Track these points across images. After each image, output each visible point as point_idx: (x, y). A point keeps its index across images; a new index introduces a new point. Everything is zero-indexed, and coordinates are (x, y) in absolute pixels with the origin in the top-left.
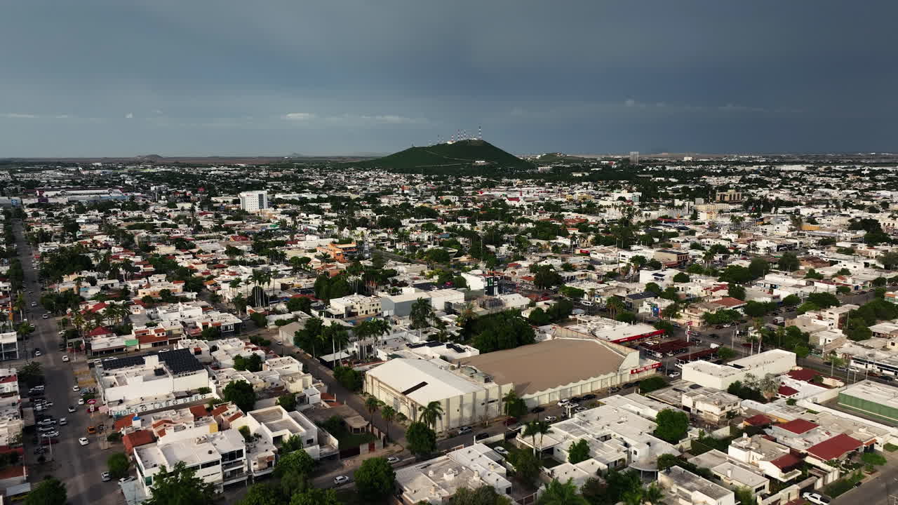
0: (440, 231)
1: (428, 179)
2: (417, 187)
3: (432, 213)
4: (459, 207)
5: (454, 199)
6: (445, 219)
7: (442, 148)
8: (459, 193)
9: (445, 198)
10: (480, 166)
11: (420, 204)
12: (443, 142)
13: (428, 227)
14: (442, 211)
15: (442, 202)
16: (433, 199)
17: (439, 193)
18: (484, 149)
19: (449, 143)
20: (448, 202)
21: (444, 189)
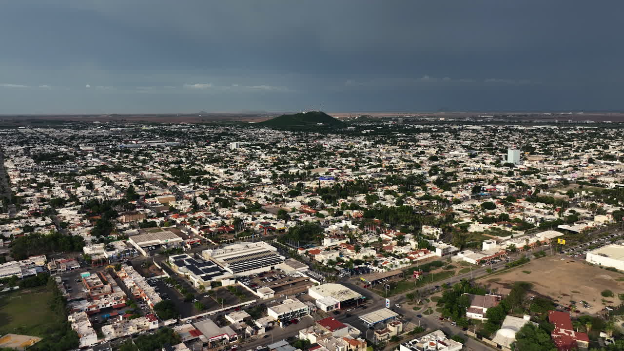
0: (299, 154)
1: (294, 135)
2: (289, 139)
3: (296, 149)
4: (306, 147)
5: (304, 144)
6: (301, 151)
7: (300, 115)
8: (306, 142)
9: (301, 144)
10: (320, 126)
11: (292, 146)
12: (300, 112)
13: (296, 153)
14: (300, 149)
15: (300, 146)
16: (296, 144)
17: (298, 142)
18: (322, 117)
19: (304, 113)
20: (302, 146)
21: (300, 140)
